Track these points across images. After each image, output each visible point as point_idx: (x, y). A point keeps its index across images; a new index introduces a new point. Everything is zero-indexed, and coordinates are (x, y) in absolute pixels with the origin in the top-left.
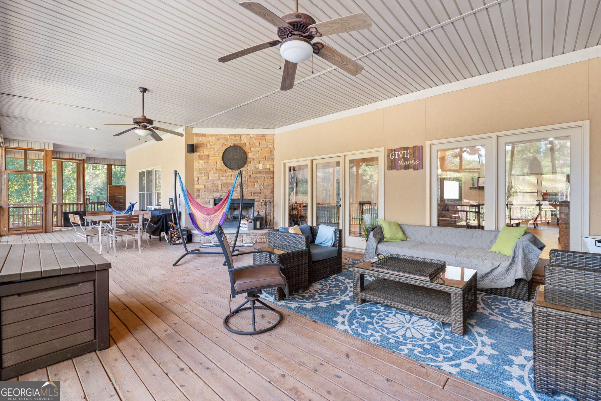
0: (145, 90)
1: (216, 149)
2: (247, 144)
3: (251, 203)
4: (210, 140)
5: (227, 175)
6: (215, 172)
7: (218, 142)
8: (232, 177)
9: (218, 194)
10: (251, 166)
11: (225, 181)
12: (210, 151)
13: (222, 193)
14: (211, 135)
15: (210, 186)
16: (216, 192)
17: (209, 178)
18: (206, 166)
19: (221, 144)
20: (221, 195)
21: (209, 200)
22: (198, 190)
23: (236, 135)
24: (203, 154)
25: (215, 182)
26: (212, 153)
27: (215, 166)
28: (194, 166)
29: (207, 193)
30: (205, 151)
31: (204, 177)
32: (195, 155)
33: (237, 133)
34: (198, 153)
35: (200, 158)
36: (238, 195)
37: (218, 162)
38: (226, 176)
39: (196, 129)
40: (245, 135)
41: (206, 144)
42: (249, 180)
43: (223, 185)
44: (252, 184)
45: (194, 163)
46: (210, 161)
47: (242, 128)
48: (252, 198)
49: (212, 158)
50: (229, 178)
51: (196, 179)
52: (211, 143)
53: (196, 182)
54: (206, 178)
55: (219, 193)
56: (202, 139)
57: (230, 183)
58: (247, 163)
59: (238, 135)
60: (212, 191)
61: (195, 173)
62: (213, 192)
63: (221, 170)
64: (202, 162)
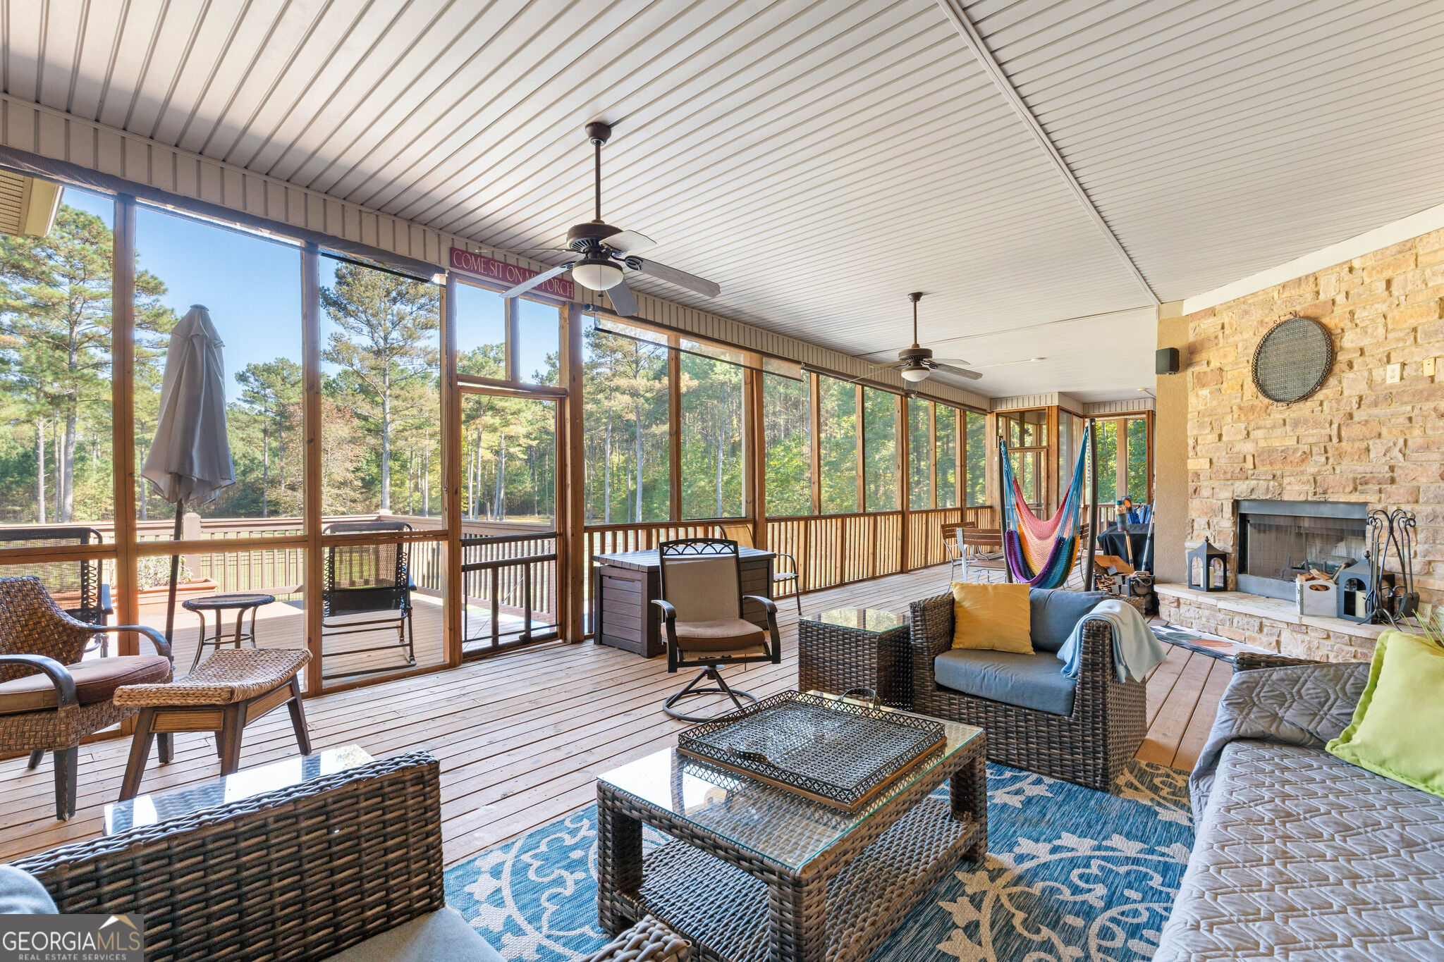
0: (917, 296)
1: (1240, 345)
2: (1340, 299)
3: (1357, 516)
4: (1226, 321)
5: (1269, 423)
6: (1236, 416)
7: (1244, 321)
8: (1287, 427)
9: (1245, 486)
10: (1354, 380)
11: (1262, 444)
12: (1225, 356)
13: (1255, 482)
14: (1228, 306)
15: (1223, 461)
16: (1238, 479)
17: (1224, 438)
18: (1214, 403)
19: (1255, 323)
20: (1253, 490)
21: (1220, 503)
22: (1197, 475)
23: (1300, 279)
24: (1208, 369)
25: (1235, 450)
26: (1230, 359)
27: (1236, 398)
28: (1186, 406)
29: (1216, 484)
30: (1213, 358)
31: (1209, 436)
32: (1188, 375)
33: (1302, 274)
34: (1196, 369)
35: (1201, 381)
36: (1306, 488)
37: (1245, 387)
38: (1265, 428)
39: (1193, 299)
40: (1332, 268)
41: (1216, 337)
42: (1343, 434)
43: (1259, 456)
44: (1357, 444)
45: (1186, 398)
46: (1225, 385)
47: (1319, 248)
48: (1355, 498)
49: (1230, 375)
50: (1279, 431)
51: (1191, 442)
52: (1227, 331)
53: (1191, 453)
54: (1214, 437)
55: (1247, 482)
56: (1208, 326)
57: (1280, 449)
58: (1337, 369)
59: (1307, 277)
60: (1229, 476)
61: (1189, 425)
62: (1232, 478)
63: (1253, 408)
64: (1205, 392)
